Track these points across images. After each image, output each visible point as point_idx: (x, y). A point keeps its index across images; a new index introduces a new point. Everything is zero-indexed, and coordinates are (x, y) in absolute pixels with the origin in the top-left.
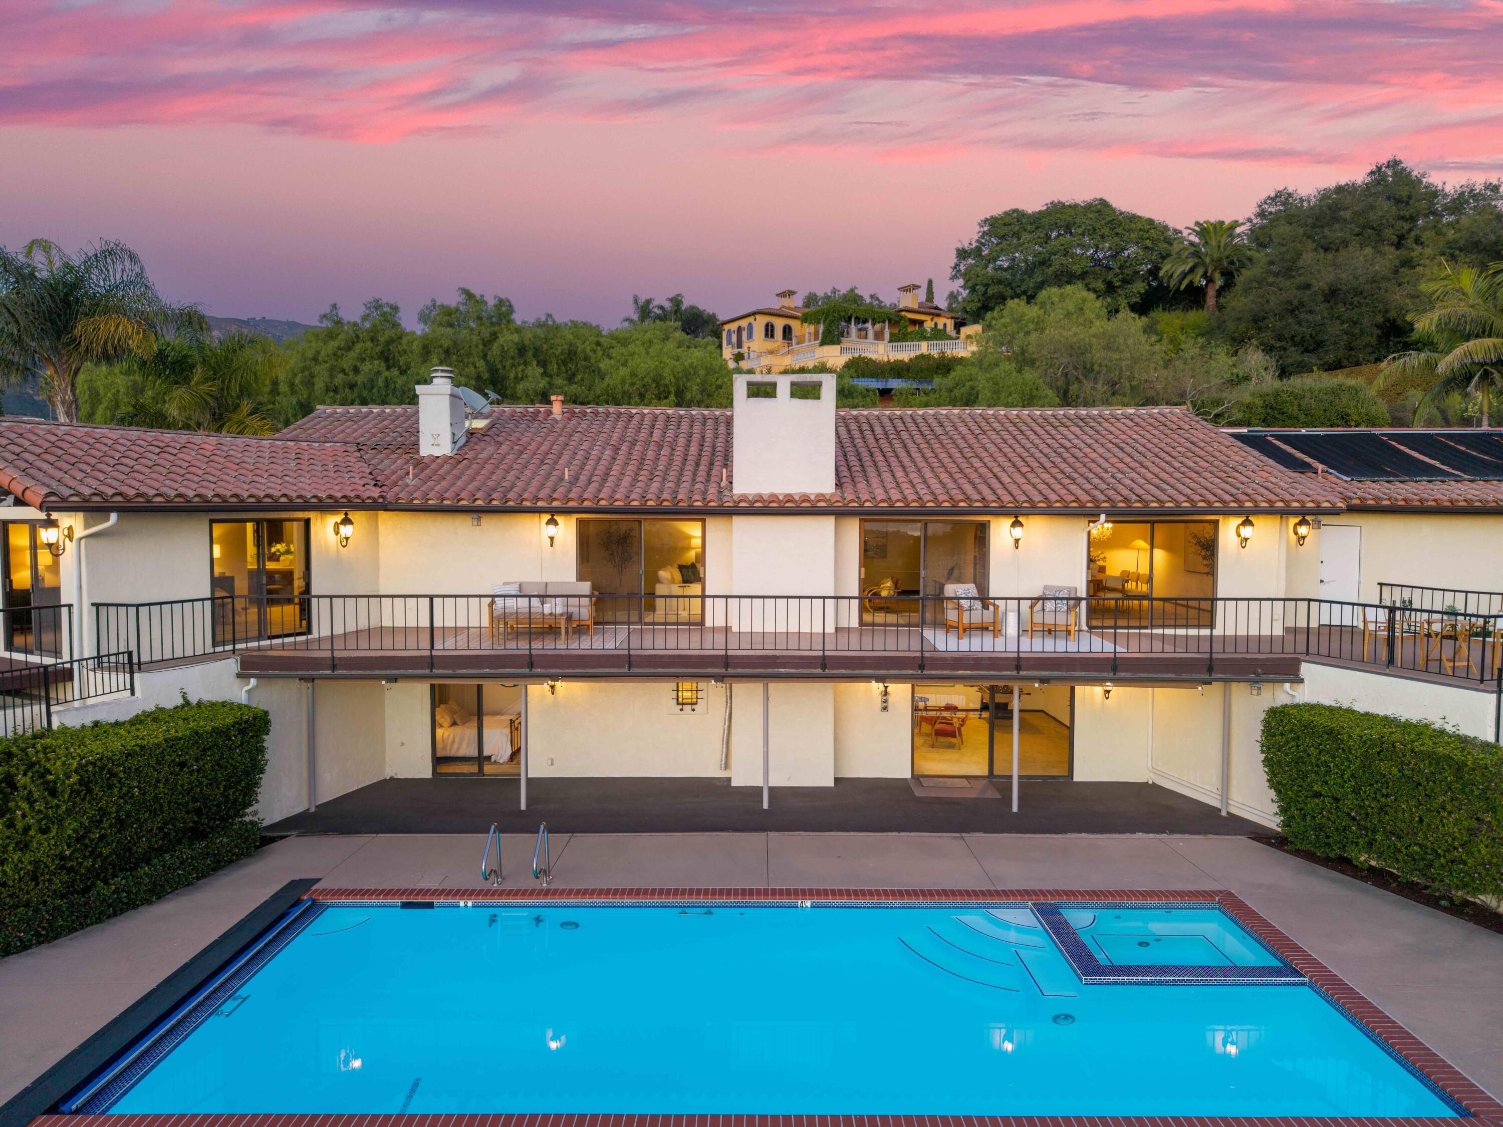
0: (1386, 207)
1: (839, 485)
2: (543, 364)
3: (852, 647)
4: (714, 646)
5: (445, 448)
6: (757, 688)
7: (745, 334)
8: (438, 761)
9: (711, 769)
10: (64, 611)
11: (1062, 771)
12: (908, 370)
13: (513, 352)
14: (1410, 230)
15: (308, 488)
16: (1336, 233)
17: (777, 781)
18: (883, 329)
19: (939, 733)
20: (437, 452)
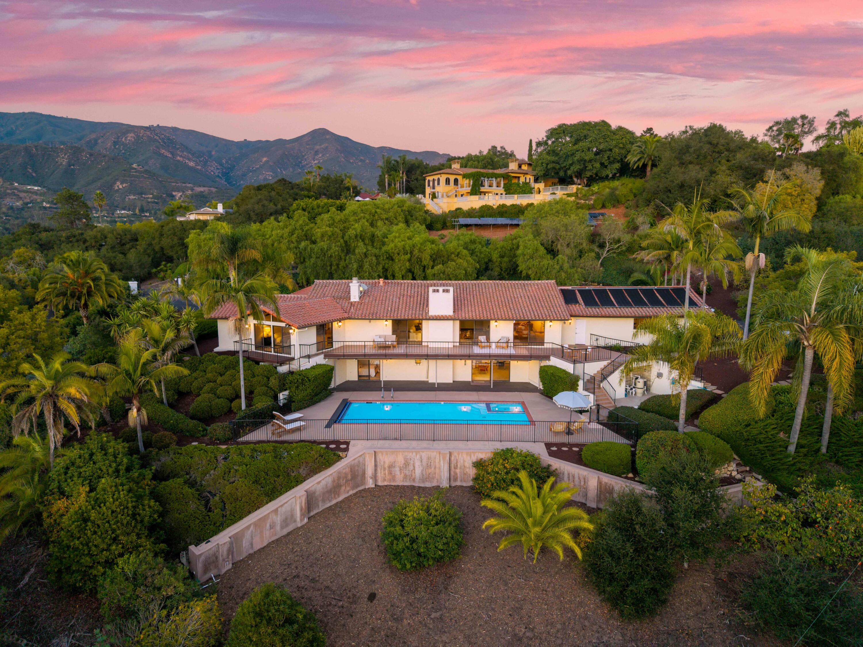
0: (706, 148)
1: (454, 312)
2: (363, 240)
3: (457, 352)
4: (424, 351)
5: (357, 299)
6: (434, 361)
7: (436, 183)
8: (359, 376)
9: (423, 379)
10: (292, 347)
11: (508, 379)
12: (506, 213)
13: (353, 237)
14: (718, 158)
15: (333, 316)
16: (687, 158)
17: (439, 381)
18: (501, 181)
19: (481, 370)
20: (355, 300)
